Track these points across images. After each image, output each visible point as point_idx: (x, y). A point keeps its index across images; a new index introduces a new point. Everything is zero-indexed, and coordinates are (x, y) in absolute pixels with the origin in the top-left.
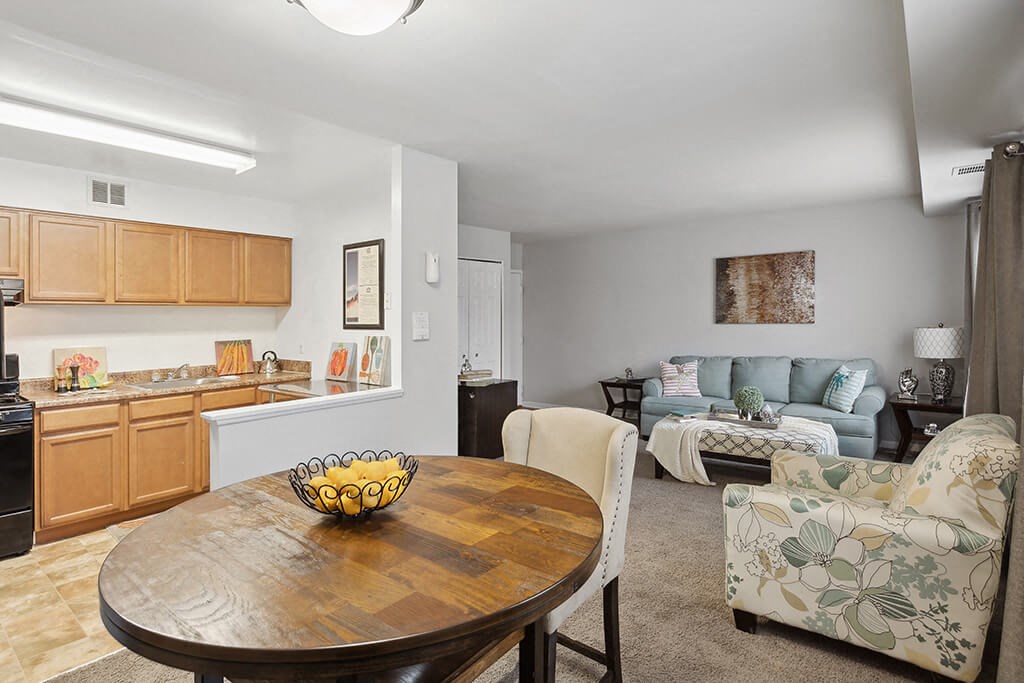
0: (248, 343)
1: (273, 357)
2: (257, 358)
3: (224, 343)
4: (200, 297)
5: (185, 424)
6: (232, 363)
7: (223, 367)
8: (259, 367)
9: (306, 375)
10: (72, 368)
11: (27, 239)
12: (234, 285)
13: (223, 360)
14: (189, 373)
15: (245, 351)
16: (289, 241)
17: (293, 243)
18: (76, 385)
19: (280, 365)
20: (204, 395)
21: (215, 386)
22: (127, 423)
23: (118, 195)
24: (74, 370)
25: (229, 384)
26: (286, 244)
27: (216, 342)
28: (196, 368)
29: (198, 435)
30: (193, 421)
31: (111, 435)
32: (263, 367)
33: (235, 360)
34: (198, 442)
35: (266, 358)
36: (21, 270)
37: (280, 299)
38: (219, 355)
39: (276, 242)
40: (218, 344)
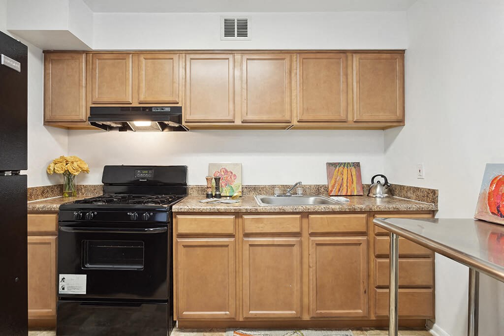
0: (357, 165)
1: (383, 181)
2: (367, 181)
3: (335, 165)
4: (310, 117)
5: (293, 245)
6: (342, 185)
7: (333, 186)
8: (368, 190)
9: (432, 206)
10: (215, 179)
11: (184, 74)
12: (343, 104)
13: (333, 181)
14: (304, 191)
15: (354, 173)
16: (402, 52)
17: (406, 54)
18: (218, 193)
19: (391, 190)
20: (311, 216)
21: (322, 207)
22: (241, 236)
23: (242, 29)
24: (217, 180)
25: (337, 208)
26: (398, 56)
27: (327, 163)
28: (310, 186)
29: (305, 260)
30: (301, 243)
31: (227, 246)
32: (373, 191)
33: (345, 181)
34: (305, 266)
35: (375, 180)
36: (180, 99)
37: (393, 117)
38: (330, 176)
39: (388, 56)
40: (329, 165)
